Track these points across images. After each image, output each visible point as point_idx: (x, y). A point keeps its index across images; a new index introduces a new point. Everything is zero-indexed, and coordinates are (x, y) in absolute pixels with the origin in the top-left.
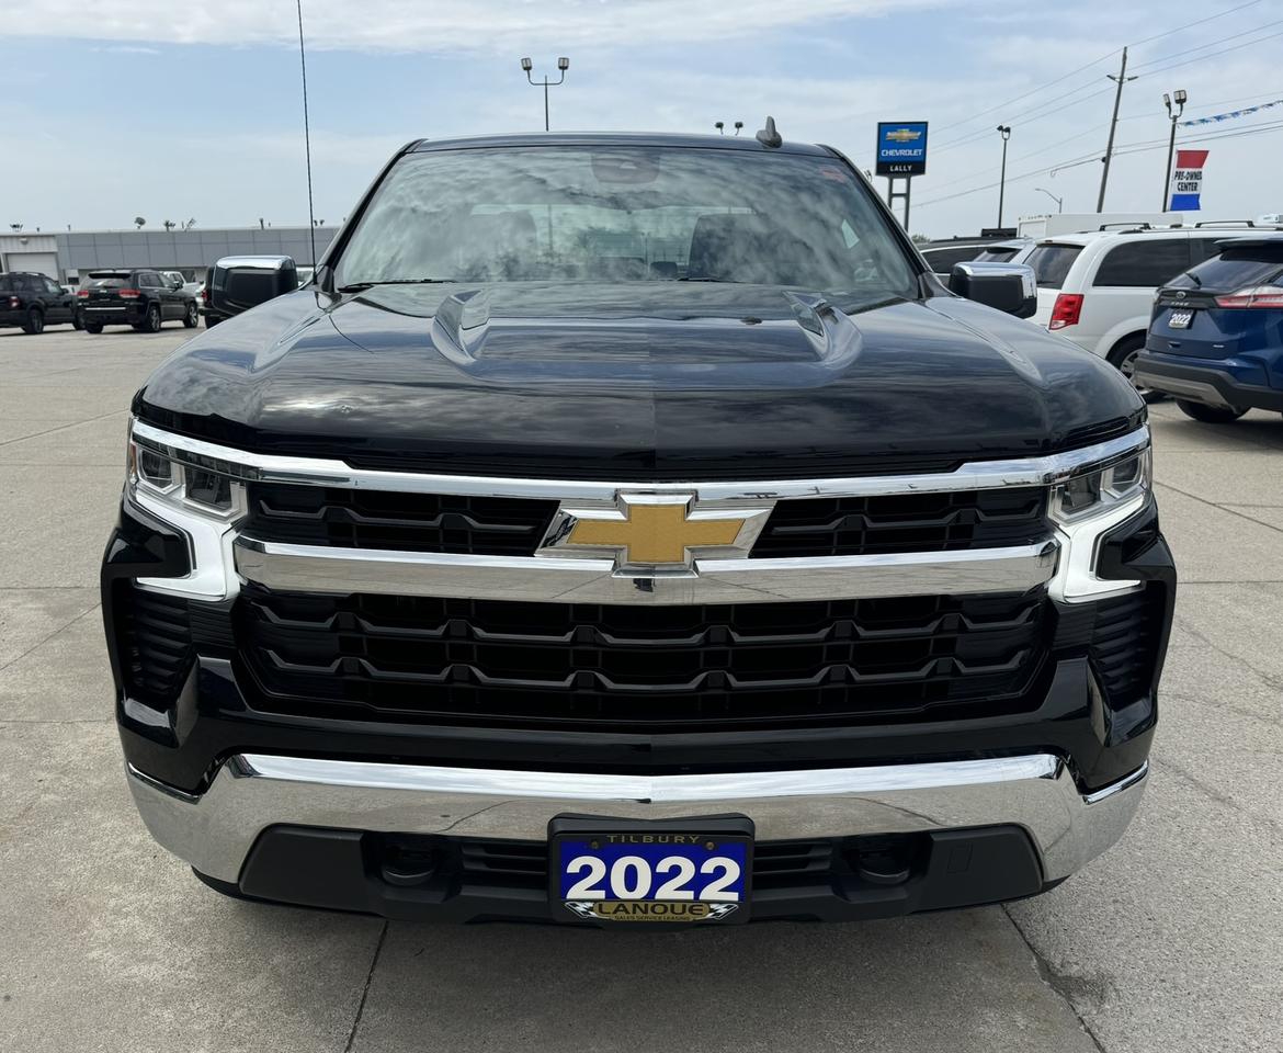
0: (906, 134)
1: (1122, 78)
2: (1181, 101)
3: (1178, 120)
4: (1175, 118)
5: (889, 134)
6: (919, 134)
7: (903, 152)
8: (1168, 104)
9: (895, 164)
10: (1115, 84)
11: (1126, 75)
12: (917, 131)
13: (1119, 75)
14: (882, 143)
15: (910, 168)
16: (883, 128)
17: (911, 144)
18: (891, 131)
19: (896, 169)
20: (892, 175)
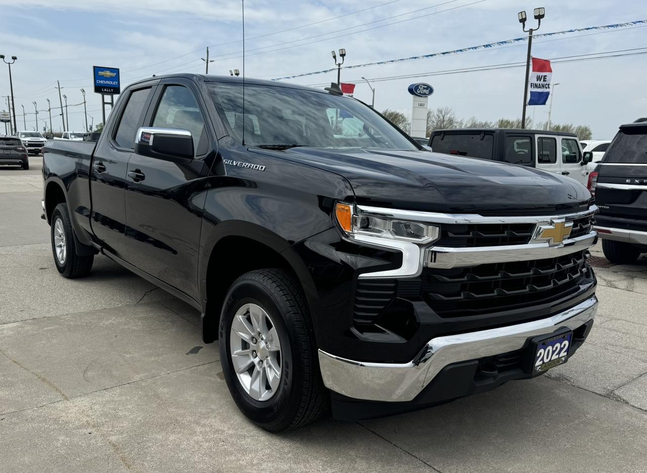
0: (108, 73)
1: (207, 60)
2: (343, 55)
3: (341, 66)
4: (339, 65)
5: (100, 72)
6: (115, 74)
7: (108, 82)
8: (335, 57)
9: (104, 88)
10: (205, 62)
11: (209, 60)
12: (115, 72)
13: (206, 59)
14: (96, 77)
15: (112, 90)
16: (96, 69)
17: (111, 79)
18: (100, 71)
19: (105, 90)
20: (103, 93)
